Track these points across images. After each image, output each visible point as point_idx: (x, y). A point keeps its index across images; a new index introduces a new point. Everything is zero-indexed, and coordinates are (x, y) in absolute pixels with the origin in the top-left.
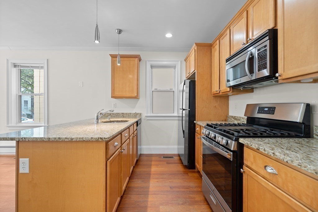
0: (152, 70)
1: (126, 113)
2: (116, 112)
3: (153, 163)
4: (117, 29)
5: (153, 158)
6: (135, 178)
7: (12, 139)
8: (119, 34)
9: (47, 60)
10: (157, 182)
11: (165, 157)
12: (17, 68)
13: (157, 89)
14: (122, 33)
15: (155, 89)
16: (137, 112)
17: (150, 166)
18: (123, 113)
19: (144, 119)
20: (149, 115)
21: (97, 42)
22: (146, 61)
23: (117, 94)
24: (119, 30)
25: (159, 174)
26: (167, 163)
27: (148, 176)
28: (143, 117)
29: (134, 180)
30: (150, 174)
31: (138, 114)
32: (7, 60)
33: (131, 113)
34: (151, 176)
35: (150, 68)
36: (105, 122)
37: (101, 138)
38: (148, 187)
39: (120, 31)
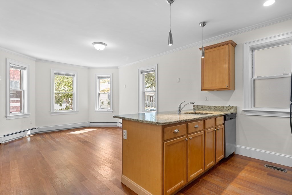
0: (253, 53)
1: (219, 107)
2: (208, 105)
3: (247, 168)
4: (201, 23)
5: (251, 163)
6: (215, 175)
7: (120, 118)
8: (203, 26)
9: (157, 64)
10: (239, 188)
11: (270, 167)
12: (143, 74)
13: (261, 77)
14: (207, 25)
15: (258, 77)
16: (232, 106)
17: (241, 169)
18: (215, 106)
19: (241, 114)
20: (248, 109)
21: (170, 45)
22: (243, 44)
23: (207, 86)
24: (202, 23)
25: (248, 182)
26: (269, 174)
27: (232, 178)
28: (239, 111)
29: (212, 176)
30: (235, 177)
31: (232, 107)
32: (138, 69)
33: (224, 107)
34: (236, 180)
35: (251, 52)
36: (189, 114)
37: (158, 123)
38: (224, 189)
39: (204, 24)
